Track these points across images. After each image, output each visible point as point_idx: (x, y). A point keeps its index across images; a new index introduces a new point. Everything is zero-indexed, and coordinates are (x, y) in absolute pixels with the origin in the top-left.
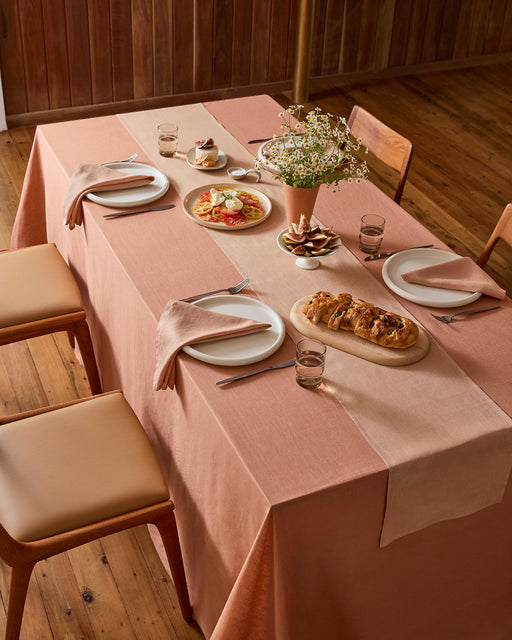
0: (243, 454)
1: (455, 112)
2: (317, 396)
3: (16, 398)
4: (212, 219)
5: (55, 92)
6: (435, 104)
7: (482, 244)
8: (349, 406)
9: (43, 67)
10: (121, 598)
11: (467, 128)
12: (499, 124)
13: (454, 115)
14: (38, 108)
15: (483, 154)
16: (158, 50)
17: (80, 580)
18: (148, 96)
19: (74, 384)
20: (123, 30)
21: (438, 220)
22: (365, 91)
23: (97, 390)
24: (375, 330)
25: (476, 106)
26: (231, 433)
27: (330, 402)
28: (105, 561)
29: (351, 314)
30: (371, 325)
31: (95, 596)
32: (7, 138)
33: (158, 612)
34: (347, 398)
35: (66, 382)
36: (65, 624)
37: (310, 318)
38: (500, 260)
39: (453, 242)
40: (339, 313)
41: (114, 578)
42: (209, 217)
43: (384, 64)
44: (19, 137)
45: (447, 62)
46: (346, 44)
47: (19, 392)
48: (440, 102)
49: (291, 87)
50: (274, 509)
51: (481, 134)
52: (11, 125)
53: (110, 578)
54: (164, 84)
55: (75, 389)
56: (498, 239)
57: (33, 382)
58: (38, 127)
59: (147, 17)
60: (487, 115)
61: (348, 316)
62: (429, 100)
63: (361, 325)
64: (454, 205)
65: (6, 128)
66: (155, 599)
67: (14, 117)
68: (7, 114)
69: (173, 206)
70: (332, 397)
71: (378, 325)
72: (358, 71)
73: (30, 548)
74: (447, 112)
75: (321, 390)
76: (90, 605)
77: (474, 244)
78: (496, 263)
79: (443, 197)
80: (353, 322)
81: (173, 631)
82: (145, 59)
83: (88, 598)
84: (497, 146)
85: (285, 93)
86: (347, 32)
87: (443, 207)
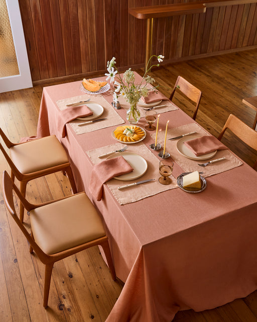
0: (130, 224)
1: (209, 74)
3: (40, 196)
5: (51, 71)
6: (201, 71)
7: (221, 128)
9: (46, 62)
10: (84, 276)
11: (213, 81)
12: (226, 79)
13: (208, 76)
14: (45, 78)
15: (220, 91)
16: (91, 53)
17: (67, 269)
18: (88, 71)
19: (62, 189)
20: (77, 46)
21: (203, 118)
22: (173, 67)
23: (76, 192)
25: (217, 71)
26: (125, 214)
28: (77, 261)
31: (73, 275)
32: (33, 90)
33: (99, 281)
35: (59, 189)
36: (62, 287)
38: (228, 134)
39: (209, 127)
41: (81, 268)
43: (180, 56)
44: (37, 90)
45: (205, 54)
46: (165, 48)
47: (41, 194)
48: (203, 71)
49: (144, 66)
50: (143, 247)
51: (219, 83)
52: (34, 85)
53: (79, 268)
54: (94, 66)
55: (63, 192)
56: (226, 128)
57: (46, 190)
58: (44, 88)
59: (86, 40)
60: (221, 75)
62: (198, 70)
64: (209, 113)
65: (32, 86)
66: (97, 276)
67: (35, 82)
68: (32, 81)
72: (170, 59)
73: (52, 257)
74: (205, 74)
76: (72, 279)
77: (218, 128)
78: (226, 135)
79: (205, 109)
81: (104, 288)
82: (86, 57)
83: (71, 276)
84: (225, 88)
85: (142, 69)
86: (165, 43)
87: (205, 113)
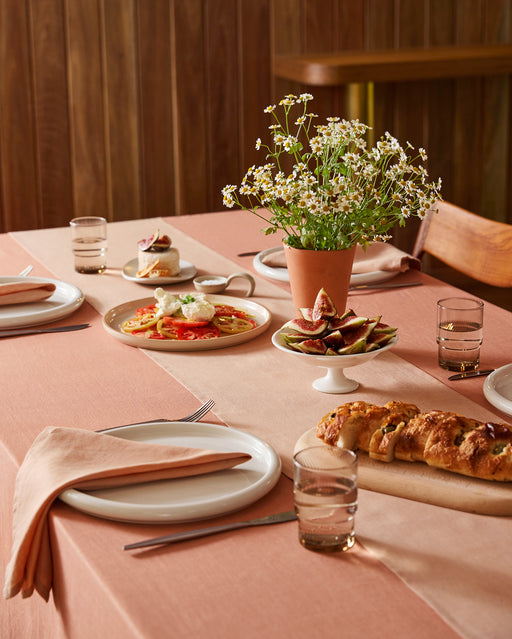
2: (342, 564)
4: (156, 336)
8: (413, 578)
24: (466, 448)
27: (373, 573)
29: (415, 426)
30: (459, 440)
34: (410, 565)
37: (332, 442)
40: (392, 426)
42: (150, 333)
61: (411, 430)
63: (436, 441)
69: (86, 326)
70: (378, 565)
71: (473, 439)
75: (354, 555)
80: (420, 439)
